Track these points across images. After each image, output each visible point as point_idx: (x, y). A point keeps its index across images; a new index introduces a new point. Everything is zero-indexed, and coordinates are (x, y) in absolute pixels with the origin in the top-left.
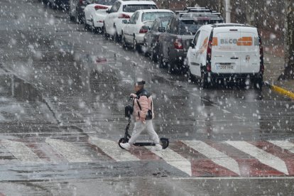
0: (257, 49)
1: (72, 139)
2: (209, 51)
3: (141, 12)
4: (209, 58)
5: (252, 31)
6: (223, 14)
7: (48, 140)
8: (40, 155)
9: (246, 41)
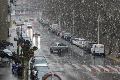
0: (104, 49)
1: (69, 64)
2: (95, 49)
3: (83, 41)
4: (95, 50)
5: (103, 45)
6: (98, 42)
7: (65, 64)
8: (64, 67)
9: (102, 47)
